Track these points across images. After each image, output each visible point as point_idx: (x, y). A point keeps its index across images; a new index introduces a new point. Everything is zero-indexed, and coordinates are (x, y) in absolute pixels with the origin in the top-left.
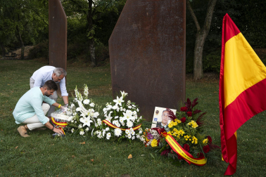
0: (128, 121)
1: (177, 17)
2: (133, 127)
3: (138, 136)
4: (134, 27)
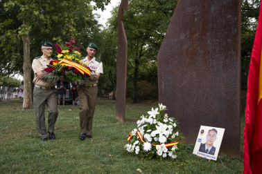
0: (161, 135)
1: (230, 16)
2: (165, 143)
3: (170, 154)
4: (182, 36)
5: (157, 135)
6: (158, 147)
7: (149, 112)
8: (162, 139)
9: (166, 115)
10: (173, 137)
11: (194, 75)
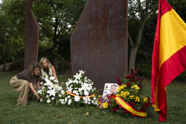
0: (85, 90)
1: (121, 17)
2: (89, 95)
3: (93, 102)
4: (90, 26)
5: (83, 91)
6: (84, 98)
7: (75, 76)
8: (86, 93)
9: (86, 78)
10: (93, 91)
11: (99, 52)
